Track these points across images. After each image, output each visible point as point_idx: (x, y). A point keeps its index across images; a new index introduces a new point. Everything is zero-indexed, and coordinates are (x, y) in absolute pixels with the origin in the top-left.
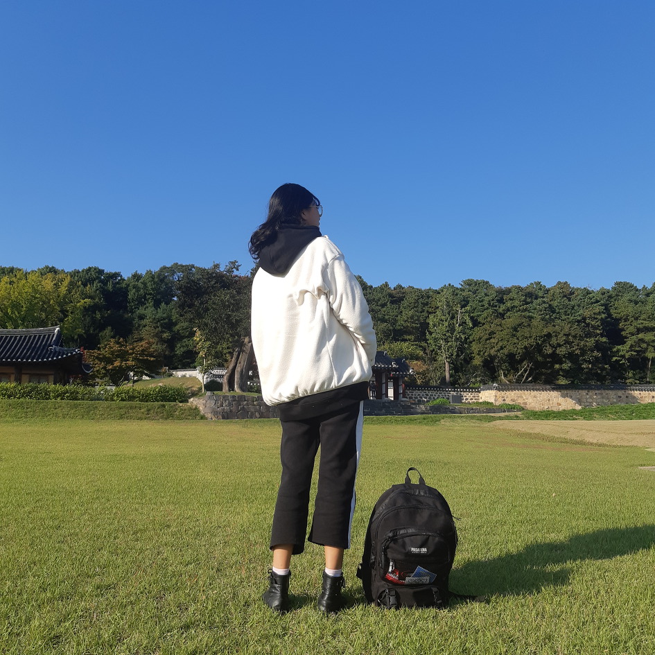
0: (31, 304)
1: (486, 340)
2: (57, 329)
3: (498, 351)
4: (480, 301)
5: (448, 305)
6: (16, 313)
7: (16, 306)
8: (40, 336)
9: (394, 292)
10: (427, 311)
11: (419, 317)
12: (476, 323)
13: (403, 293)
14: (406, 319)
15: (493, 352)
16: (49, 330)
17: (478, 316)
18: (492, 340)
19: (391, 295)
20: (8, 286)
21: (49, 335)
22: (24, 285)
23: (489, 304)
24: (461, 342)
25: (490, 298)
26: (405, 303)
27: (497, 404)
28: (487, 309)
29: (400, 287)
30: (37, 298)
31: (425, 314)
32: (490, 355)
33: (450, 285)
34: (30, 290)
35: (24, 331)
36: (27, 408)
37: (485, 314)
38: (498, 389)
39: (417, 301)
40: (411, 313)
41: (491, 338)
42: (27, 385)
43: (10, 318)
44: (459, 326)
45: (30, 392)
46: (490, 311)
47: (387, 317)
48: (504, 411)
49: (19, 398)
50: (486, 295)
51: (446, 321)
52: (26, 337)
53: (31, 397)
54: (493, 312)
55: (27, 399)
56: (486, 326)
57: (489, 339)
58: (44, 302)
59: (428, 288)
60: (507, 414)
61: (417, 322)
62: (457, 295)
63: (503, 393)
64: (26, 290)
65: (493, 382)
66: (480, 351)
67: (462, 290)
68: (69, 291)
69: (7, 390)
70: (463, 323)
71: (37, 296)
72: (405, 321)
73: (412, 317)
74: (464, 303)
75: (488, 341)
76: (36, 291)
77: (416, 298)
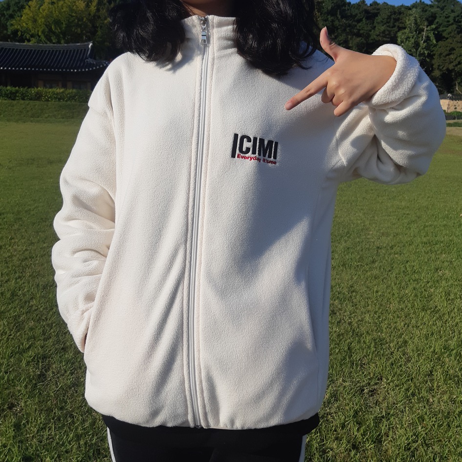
0: (68, 21)
1: (446, 55)
2: (91, 44)
3: (456, 65)
4: (446, 18)
5: (416, 23)
6: (58, 28)
7: (58, 23)
8: (78, 50)
9: (370, 8)
10: (398, 27)
11: (390, 32)
12: (439, 37)
13: (378, 9)
14: (378, 33)
15: (451, 67)
16: (85, 45)
17: (443, 31)
19: (367, 12)
20: (51, 6)
21: (85, 50)
23: (454, 20)
25: (456, 14)
26: (379, 19)
27: (449, 111)
28: (452, 24)
29: (375, 3)
30: (72, 16)
32: (448, 69)
33: (421, 1)
34: (67, 9)
35: (65, 46)
37: (449, 29)
39: (389, 17)
40: (383, 28)
41: (451, 54)
42: (71, 91)
44: (424, 42)
46: (454, 26)
48: (454, 119)
49: (66, 101)
50: (453, 11)
51: (413, 38)
52: (67, 51)
58: (79, 20)
59: (401, 4)
61: (388, 36)
63: (455, 102)
66: (439, 66)
68: (98, 10)
69: (57, 94)
70: (428, 38)
71: (74, 14)
73: (384, 32)
74: (431, 20)
77: (389, 14)
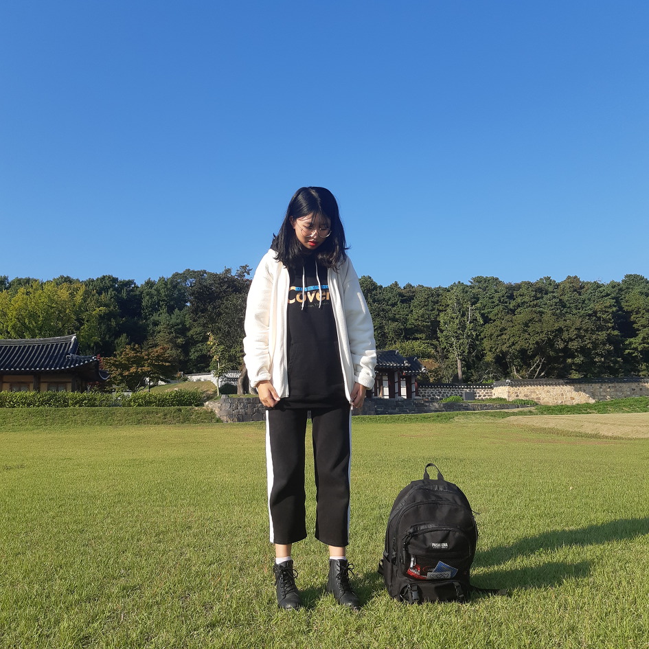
0: (47, 313)
1: (498, 336)
2: (74, 337)
3: (510, 346)
4: (490, 298)
5: (458, 303)
6: (34, 323)
7: (33, 316)
8: (57, 345)
9: (403, 291)
10: (438, 310)
11: (429, 315)
12: (487, 320)
13: (413, 292)
14: (416, 318)
15: (504, 348)
16: (66, 339)
17: (489, 313)
18: (504, 336)
19: (401, 295)
20: (25, 296)
21: (66, 344)
22: (40, 296)
23: (500, 301)
24: (472, 339)
25: (500, 294)
26: (415, 302)
27: (511, 400)
28: (498, 305)
29: (409, 286)
30: (52, 307)
31: (436, 312)
32: (501, 352)
33: (459, 282)
34: (46, 300)
35: (41, 341)
36: (47, 416)
38: (512, 385)
39: (427, 300)
40: (421, 312)
41: (503, 334)
42: (45, 393)
43: (28, 328)
44: (470, 323)
45: (49, 400)
46: (501, 307)
47: (397, 316)
48: (518, 407)
49: (38, 406)
50: (496, 291)
51: (457, 318)
52: (43, 346)
53: (50, 405)
54: (504, 309)
55: (47, 407)
56: (497, 323)
57: (501, 335)
58: (60, 312)
60: (520, 409)
61: (427, 320)
62: (467, 292)
63: (515, 389)
64: (43, 300)
65: (505, 378)
66: (491, 348)
67: (472, 287)
68: (85, 300)
69: (26, 398)
70: (474, 320)
71: (54, 305)
72: (416, 320)
73: (423, 316)
74: (475, 300)
75: (499, 338)
76: (52, 301)
77: (426, 297)
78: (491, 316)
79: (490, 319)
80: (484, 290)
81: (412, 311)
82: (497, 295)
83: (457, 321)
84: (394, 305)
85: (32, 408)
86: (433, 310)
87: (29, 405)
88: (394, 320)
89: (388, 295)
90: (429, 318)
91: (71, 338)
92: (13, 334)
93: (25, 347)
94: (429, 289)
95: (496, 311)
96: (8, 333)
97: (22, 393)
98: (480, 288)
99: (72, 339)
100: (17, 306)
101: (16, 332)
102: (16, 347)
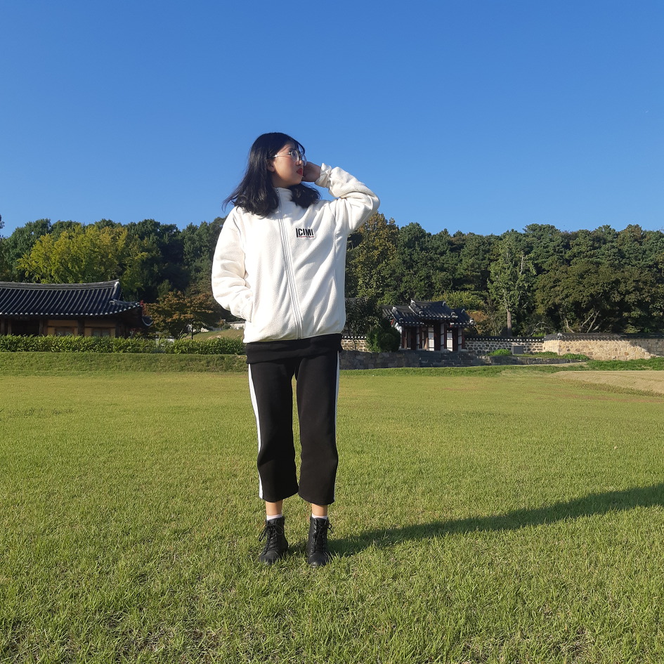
0: (90, 258)
1: (551, 288)
2: (117, 283)
3: (563, 299)
4: (544, 248)
5: (511, 253)
6: (77, 268)
7: (76, 260)
8: (100, 290)
9: (453, 239)
10: (489, 259)
11: (480, 265)
12: (540, 270)
13: (464, 240)
14: (466, 267)
15: (557, 301)
16: (109, 284)
17: (543, 263)
18: (557, 288)
19: (450, 243)
20: (67, 240)
21: (109, 289)
22: (82, 240)
23: (555, 250)
24: (524, 290)
25: (555, 244)
26: (465, 250)
27: (561, 354)
28: (553, 255)
29: (460, 234)
30: (96, 252)
31: (486, 262)
32: (554, 304)
33: (513, 230)
34: (89, 244)
35: (85, 286)
36: (91, 361)
37: (550, 261)
38: (563, 339)
39: (478, 248)
40: (471, 261)
41: (556, 286)
42: (89, 339)
43: (71, 272)
44: (522, 274)
45: (93, 345)
46: (555, 257)
47: (446, 266)
48: (569, 362)
49: (83, 351)
50: (551, 240)
51: (508, 269)
52: (87, 291)
53: (95, 349)
54: (558, 259)
55: (92, 352)
56: (551, 273)
57: (554, 287)
58: (103, 257)
59: (490, 234)
60: (571, 364)
61: (477, 270)
62: (520, 241)
63: (567, 343)
64: (85, 244)
65: (557, 331)
66: (544, 300)
67: (525, 236)
68: (127, 245)
69: (71, 343)
70: (527, 271)
71: (96, 250)
72: (466, 270)
73: (472, 265)
74: (528, 249)
75: (552, 289)
76: (94, 245)
77: (477, 245)
78: (544, 266)
79: (544, 270)
80: (539, 238)
81: (461, 260)
82: (551, 244)
83: (508, 272)
84: (442, 254)
85: (77, 353)
86: (484, 259)
87: (74, 350)
88: (442, 269)
89: (437, 243)
90: (479, 268)
91: (114, 283)
92: (56, 278)
93: (68, 292)
94: (481, 237)
95: (551, 261)
96: (52, 277)
97: (67, 337)
98: (534, 236)
99: (115, 285)
100: (60, 250)
101: (59, 277)
102: (59, 291)
